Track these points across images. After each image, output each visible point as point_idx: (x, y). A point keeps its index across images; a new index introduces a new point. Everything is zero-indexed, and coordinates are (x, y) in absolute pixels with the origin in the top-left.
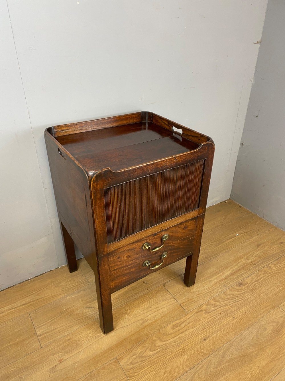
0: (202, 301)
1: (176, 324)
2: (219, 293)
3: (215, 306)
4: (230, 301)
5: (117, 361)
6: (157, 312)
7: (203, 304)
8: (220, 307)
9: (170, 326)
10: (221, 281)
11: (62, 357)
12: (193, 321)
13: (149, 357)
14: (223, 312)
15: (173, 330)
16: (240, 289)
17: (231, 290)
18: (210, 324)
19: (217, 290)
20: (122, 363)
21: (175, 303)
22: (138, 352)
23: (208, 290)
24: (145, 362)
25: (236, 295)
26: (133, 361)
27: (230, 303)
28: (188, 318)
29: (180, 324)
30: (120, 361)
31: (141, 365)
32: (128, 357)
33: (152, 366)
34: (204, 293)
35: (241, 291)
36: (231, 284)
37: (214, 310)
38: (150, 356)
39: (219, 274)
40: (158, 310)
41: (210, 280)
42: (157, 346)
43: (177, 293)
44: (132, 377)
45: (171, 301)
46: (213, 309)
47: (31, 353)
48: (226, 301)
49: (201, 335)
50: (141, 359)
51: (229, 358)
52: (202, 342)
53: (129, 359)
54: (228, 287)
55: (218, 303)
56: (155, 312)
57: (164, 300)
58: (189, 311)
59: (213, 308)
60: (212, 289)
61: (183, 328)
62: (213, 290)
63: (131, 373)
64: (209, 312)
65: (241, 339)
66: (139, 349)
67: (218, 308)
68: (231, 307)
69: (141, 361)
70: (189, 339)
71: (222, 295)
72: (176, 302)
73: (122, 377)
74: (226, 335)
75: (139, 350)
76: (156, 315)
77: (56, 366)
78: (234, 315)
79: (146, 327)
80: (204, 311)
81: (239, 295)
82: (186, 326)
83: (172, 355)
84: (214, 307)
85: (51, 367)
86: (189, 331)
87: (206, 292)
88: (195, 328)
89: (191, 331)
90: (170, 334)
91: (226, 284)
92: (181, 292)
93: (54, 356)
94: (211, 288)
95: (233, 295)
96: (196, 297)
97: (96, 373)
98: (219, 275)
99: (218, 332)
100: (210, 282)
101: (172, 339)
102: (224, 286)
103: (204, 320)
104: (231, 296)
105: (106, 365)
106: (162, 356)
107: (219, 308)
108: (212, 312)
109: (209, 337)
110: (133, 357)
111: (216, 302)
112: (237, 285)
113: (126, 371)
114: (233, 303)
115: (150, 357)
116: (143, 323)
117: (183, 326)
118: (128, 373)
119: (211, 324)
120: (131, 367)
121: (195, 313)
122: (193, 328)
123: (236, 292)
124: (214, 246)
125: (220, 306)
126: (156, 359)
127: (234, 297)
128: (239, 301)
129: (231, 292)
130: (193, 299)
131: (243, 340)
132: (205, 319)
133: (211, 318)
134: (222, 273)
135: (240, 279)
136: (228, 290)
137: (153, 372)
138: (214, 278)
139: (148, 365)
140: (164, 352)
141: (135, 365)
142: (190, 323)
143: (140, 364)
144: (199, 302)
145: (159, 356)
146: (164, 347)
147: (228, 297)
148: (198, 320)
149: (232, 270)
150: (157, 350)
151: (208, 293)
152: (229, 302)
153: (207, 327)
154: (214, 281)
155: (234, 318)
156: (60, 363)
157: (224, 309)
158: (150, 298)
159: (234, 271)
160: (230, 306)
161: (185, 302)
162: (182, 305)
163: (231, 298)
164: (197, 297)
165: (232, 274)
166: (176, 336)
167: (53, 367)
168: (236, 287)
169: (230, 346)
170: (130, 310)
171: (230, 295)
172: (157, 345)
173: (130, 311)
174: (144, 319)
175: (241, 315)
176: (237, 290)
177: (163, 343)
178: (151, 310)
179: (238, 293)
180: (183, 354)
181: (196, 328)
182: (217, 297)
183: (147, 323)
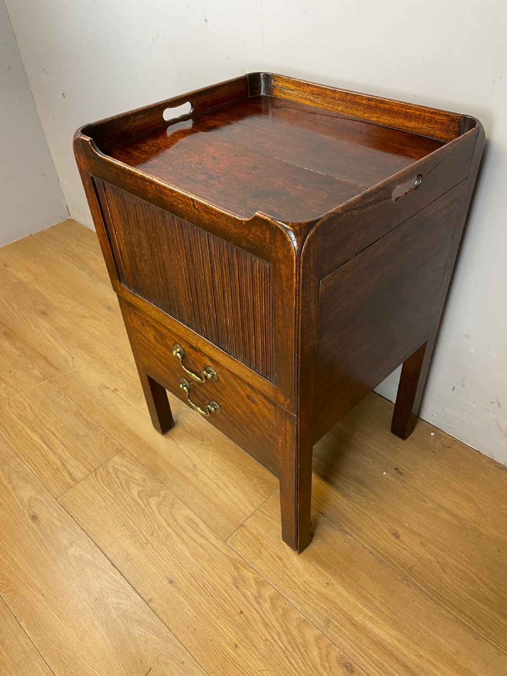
0: (263, 569)
1: (196, 524)
2: (299, 607)
3: (258, 598)
4: (284, 638)
5: (119, 451)
6: (215, 486)
7: (255, 570)
8: (258, 613)
9: (192, 515)
10: (341, 611)
11: (121, 389)
12: (209, 555)
13: (127, 492)
14: (246, 618)
15: (183, 522)
16: (330, 667)
17: (318, 639)
18: (208, 589)
19: (308, 602)
20: (117, 459)
21: (244, 514)
22: (136, 475)
23: (299, 581)
24: (119, 487)
25: (308, 654)
26: (120, 471)
27: (276, 637)
28: (214, 543)
29: (198, 530)
30: (119, 456)
31: (115, 484)
32: (126, 463)
33: (114, 500)
34: (288, 572)
35: (324, 668)
36: (341, 640)
37: (245, 598)
38: (130, 492)
39: (365, 606)
40: (220, 487)
41: (335, 584)
42: (148, 501)
43: (268, 514)
44: (96, 477)
45: (246, 507)
46: (249, 594)
47: (123, 359)
48: (281, 625)
49: (181, 573)
50: (123, 482)
51: (137, 634)
52: (166, 577)
53: (122, 465)
54: (328, 632)
55: (267, 605)
56: (215, 483)
57: (245, 494)
58: (232, 543)
59: (252, 594)
60: (307, 589)
61: (191, 538)
62: (305, 592)
63: (101, 474)
64: (239, 586)
65: (183, 663)
66: (141, 475)
67: (255, 607)
68: (264, 638)
69: (120, 482)
70: (168, 552)
71: (295, 615)
72: (246, 516)
73: (95, 463)
74: (188, 627)
75: (138, 475)
76: (208, 486)
77: (108, 388)
78: (243, 646)
79: (182, 475)
80: (239, 575)
81: (308, 662)
82: (196, 542)
83: (135, 527)
84: (254, 597)
85: (107, 384)
86: (184, 548)
87: (293, 575)
88: (193, 560)
89: (185, 553)
90: (173, 517)
91: (336, 625)
92: (274, 521)
93: (122, 382)
94: (310, 587)
95: (304, 647)
96: (272, 554)
97: (100, 432)
98: (361, 606)
99: (192, 607)
100: (328, 584)
101: (164, 521)
102: (328, 622)
103: (217, 578)
104: (300, 640)
105: (112, 441)
106: (131, 511)
107: (255, 609)
108: (240, 594)
109: (179, 590)
110: (126, 470)
111: (269, 601)
112: (342, 657)
113: (104, 467)
114: (280, 646)
115: (127, 494)
116: (189, 470)
117: (195, 536)
118: (102, 470)
119: (208, 593)
120: (111, 471)
121: (229, 556)
122: (193, 556)
123: (315, 653)
124: (471, 587)
125: (259, 610)
126: (126, 502)
127: (298, 647)
128: (289, 661)
129: (312, 640)
130: (263, 549)
131: (182, 669)
132: (219, 579)
133: (223, 591)
134: (370, 614)
135: (368, 666)
136: (317, 632)
137: (103, 503)
138: (345, 593)
139: (115, 494)
140: (138, 512)
141: (114, 476)
142: (203, 548)
143: (116, 482)
144: (258, 562)
145: (130, 507)
146: (148, 511)
147: (295, 633)
148: (214, 564)
149: (397, 644)
150: (142, 501)
151: (292, 580)
152: (279, 635)
153: (201, 585)
154: (334, 594)
155: (236, 646)
156: (113, 391)
157: (255, 621)
158: (245, 469)
159: (393, 649)
160: (269, 638)
161: (251, 533)
162: (243, 529)
163: (293, 639)
164: (272, 557)
165: (379, 644)
166: (170, 527)
167: (106, 386)
168: (333, 654)
169: (163, 638)
170: (211, 444)
171: (303, 637)
172: (150, 500)
173: (208, 446)
174: (196, 468)
175: (248, 666)
176: (325, 659)
177: (155, 508)
178: (217, 476)
179: (318, 661)
180: (138, 544)
181: (195, 562)
182: (286, 604)
183: (190, 476)
